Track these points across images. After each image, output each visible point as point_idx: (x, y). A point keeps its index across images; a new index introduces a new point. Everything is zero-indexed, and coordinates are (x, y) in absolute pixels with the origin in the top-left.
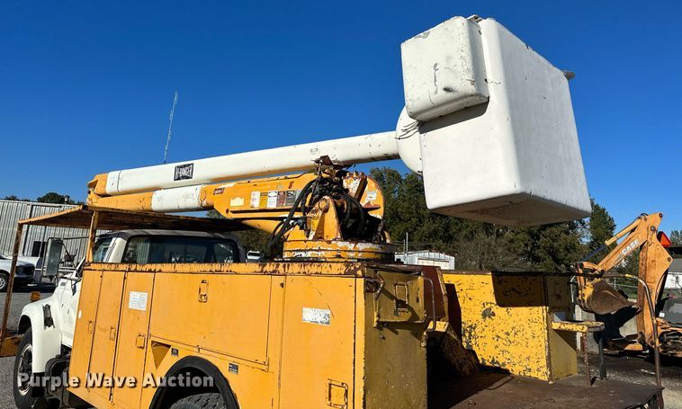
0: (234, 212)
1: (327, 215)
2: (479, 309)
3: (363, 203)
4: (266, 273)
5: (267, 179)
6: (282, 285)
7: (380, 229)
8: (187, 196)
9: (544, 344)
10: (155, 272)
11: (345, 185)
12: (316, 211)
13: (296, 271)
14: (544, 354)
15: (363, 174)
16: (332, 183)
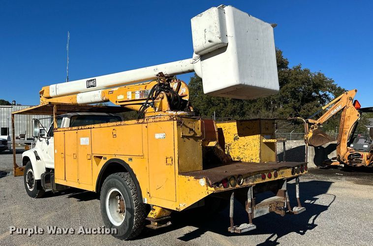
0: (119, 102)
1: (163, 100)
2: (233, 137)
3: (180, 94)
4: (140, 123)
5: (134, 85)
6: (146, 127)
7: (187, 105)
8: (95, 96)
9: (258, 148)
10: (91, 128)
11: (171, 85)
12: (158, 99)
13: (151, 121)
14: (259, 152)
15: (179, 80)
16: (164, 85)
